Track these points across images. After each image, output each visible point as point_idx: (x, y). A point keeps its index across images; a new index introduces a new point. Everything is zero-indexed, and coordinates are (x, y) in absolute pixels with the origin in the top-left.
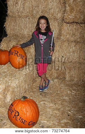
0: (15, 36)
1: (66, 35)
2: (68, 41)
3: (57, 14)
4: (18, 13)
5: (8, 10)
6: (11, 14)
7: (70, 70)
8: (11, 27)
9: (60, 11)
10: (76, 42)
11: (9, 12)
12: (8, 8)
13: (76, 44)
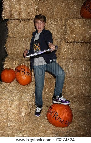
0: (16, 55)
1: (65, 53)
2: (67, 58)
3: (56, 35)
4: (19, 34)
5: (9, 32)
6: (11, 35)
7: (69, 85)
8: (12, 47)
9: (59, 32)
10: (74, 59)
11: (9, 33)
12: (9, 30)
13: (74, 61)
